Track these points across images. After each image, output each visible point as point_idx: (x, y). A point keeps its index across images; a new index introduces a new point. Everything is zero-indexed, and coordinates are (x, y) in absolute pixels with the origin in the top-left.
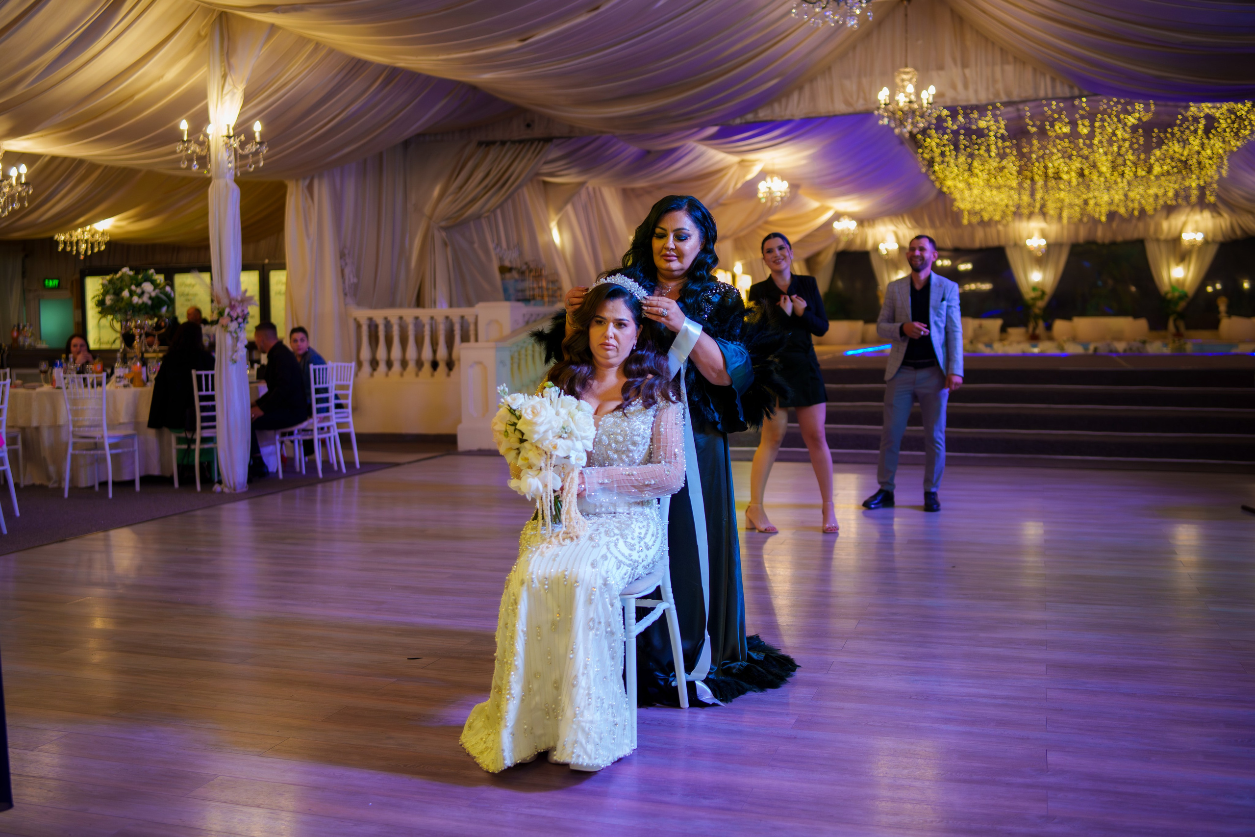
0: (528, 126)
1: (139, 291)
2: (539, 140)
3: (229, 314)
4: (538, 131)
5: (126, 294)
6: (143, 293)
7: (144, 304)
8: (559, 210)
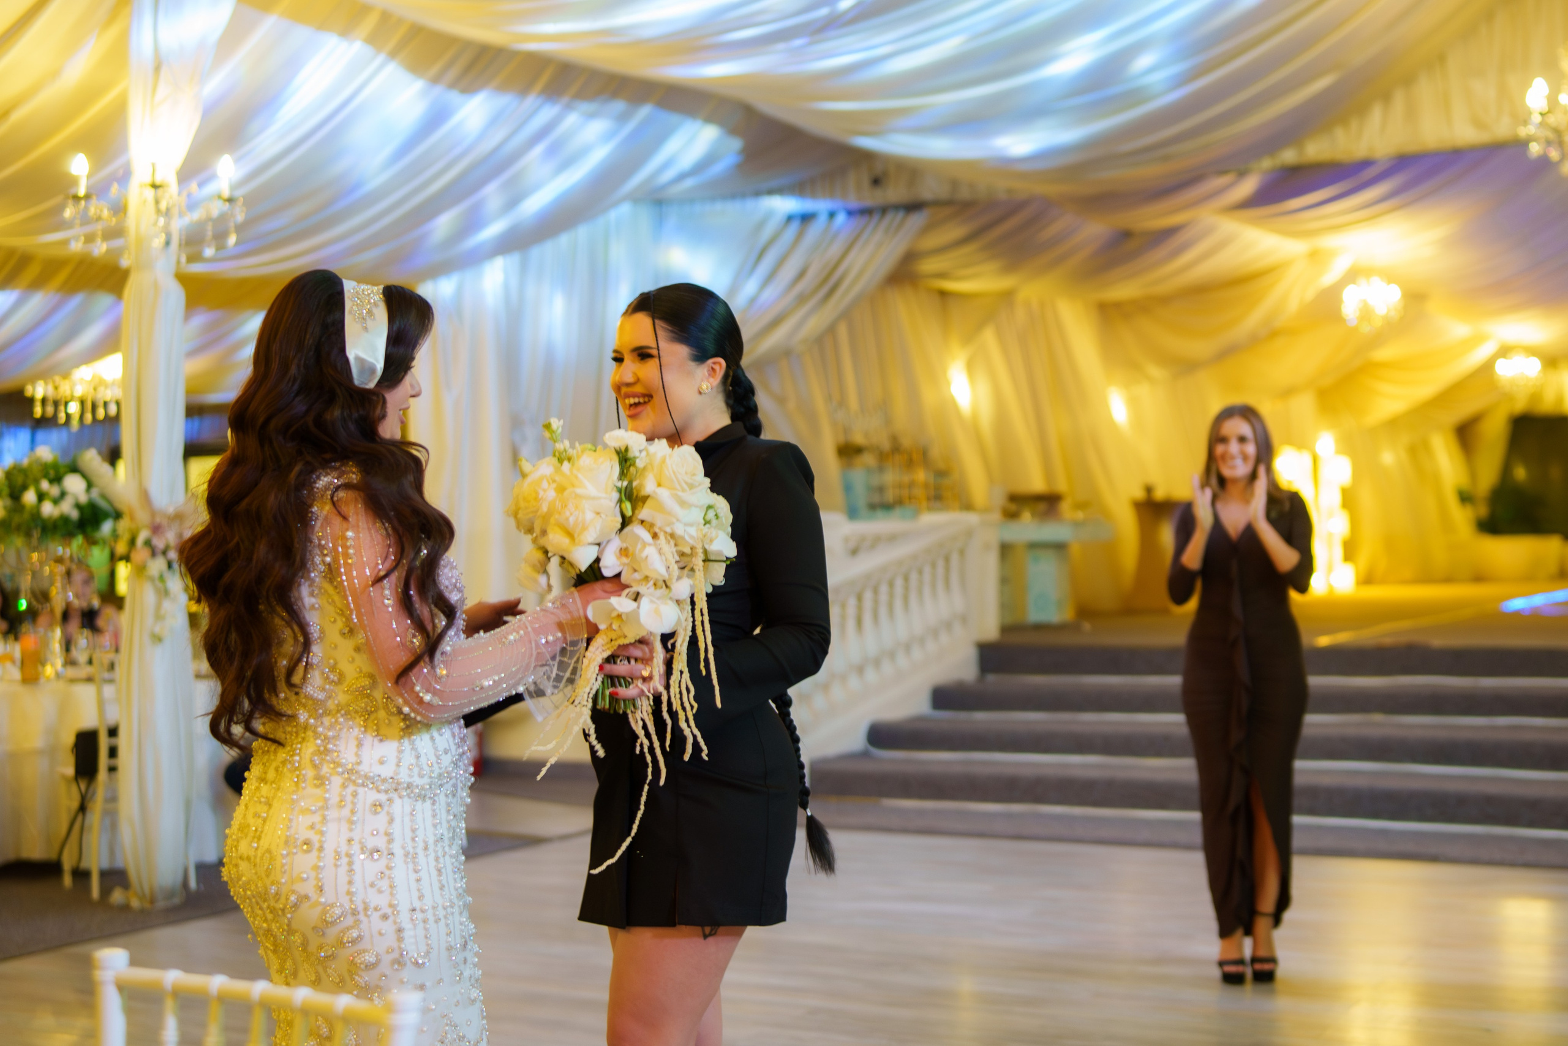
0: (876, 182)
1: (55, 491)
2: (897, 207)
3: (148, 543)
4: (894, 193)
5: (30, 497)
6: (63, 494)
7: (65, 519)
8: (968, 338)
